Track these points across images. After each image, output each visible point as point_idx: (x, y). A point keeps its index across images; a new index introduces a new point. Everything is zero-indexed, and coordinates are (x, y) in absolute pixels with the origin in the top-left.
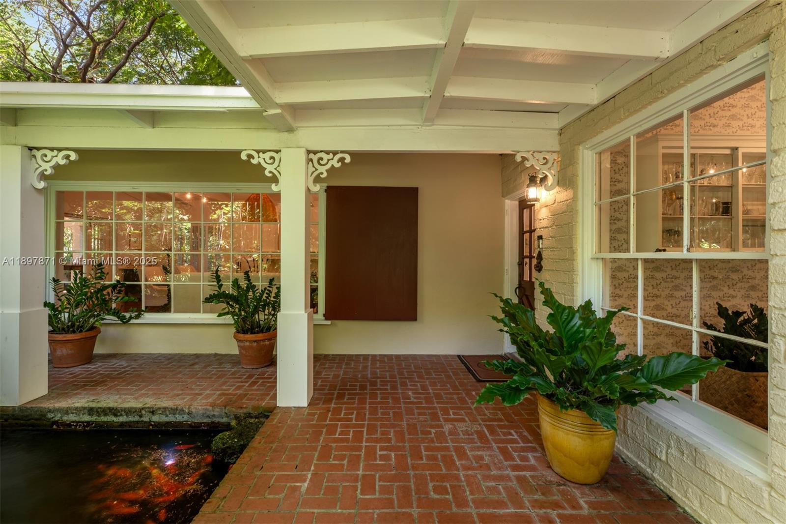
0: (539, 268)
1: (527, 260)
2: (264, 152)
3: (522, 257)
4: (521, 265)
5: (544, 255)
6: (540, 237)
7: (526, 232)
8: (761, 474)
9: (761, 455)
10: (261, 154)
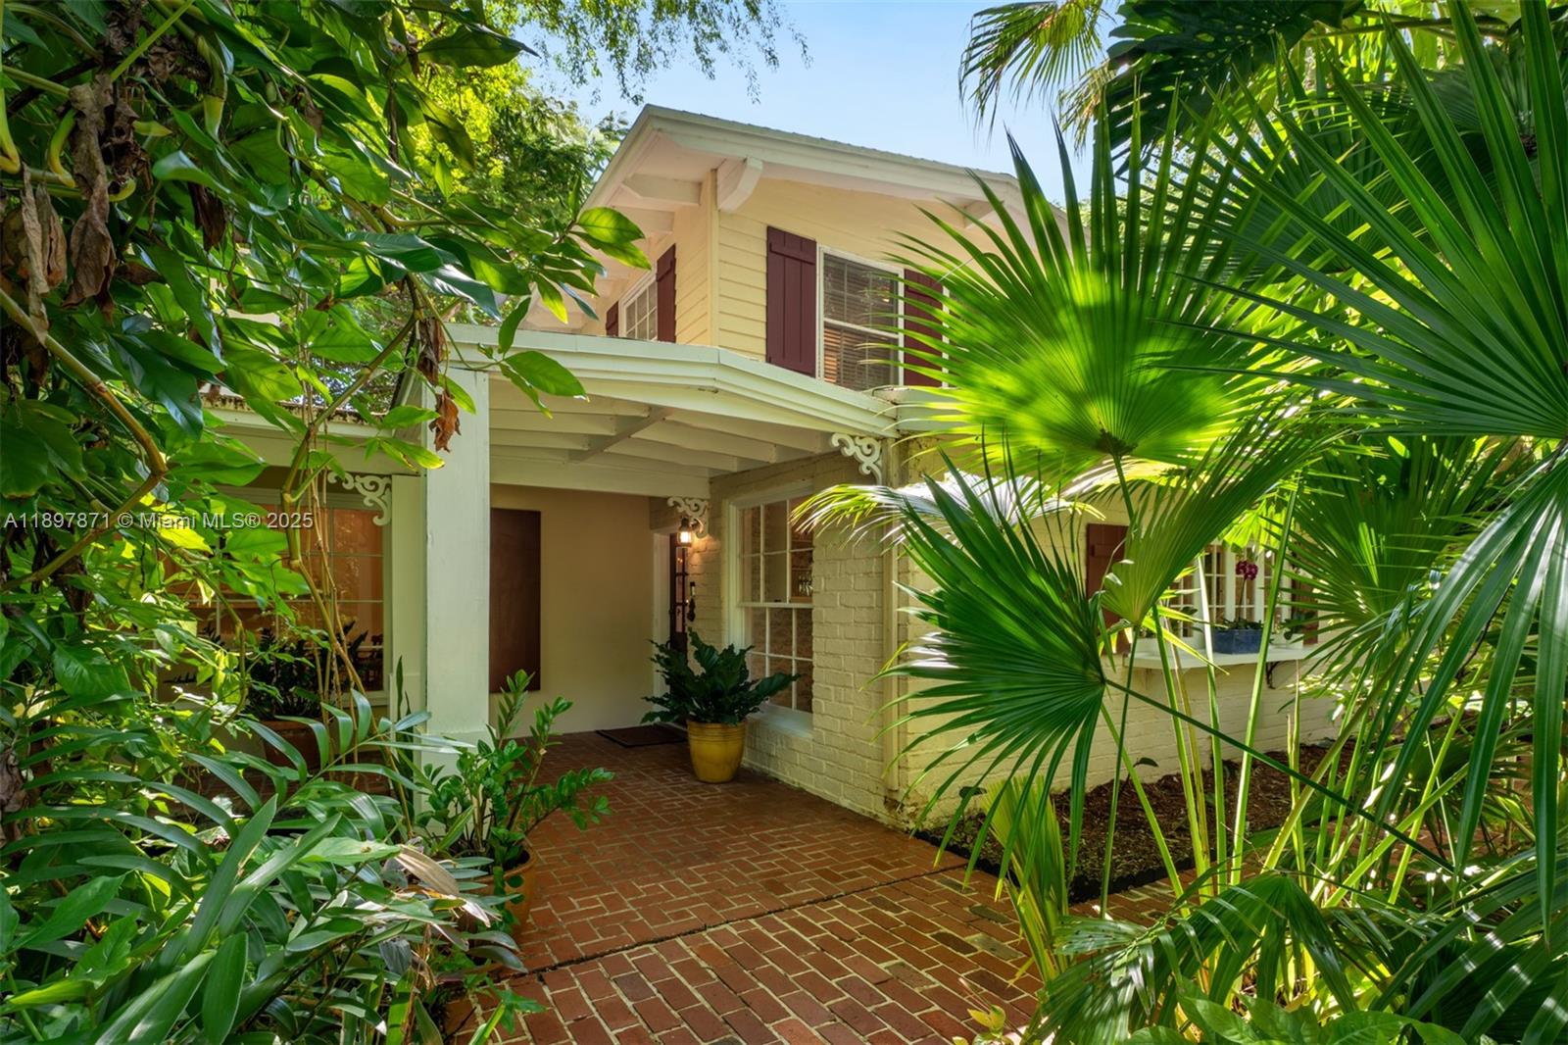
0: (692, 617)
1: (680, 608)
2: (363, 475)
3: (673, 603)
4: (673, 614)
5: (696, 603)
6: (693, 584)
7: (678, 575)
8: (810, 736)
9: (810, 726)
10: (357, 478)
